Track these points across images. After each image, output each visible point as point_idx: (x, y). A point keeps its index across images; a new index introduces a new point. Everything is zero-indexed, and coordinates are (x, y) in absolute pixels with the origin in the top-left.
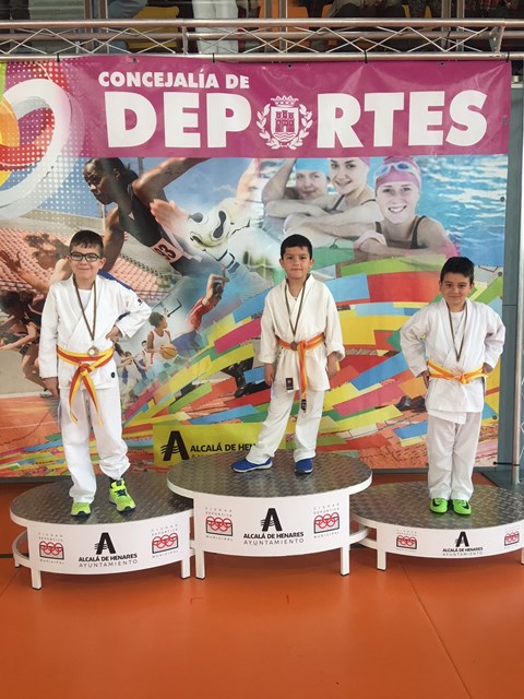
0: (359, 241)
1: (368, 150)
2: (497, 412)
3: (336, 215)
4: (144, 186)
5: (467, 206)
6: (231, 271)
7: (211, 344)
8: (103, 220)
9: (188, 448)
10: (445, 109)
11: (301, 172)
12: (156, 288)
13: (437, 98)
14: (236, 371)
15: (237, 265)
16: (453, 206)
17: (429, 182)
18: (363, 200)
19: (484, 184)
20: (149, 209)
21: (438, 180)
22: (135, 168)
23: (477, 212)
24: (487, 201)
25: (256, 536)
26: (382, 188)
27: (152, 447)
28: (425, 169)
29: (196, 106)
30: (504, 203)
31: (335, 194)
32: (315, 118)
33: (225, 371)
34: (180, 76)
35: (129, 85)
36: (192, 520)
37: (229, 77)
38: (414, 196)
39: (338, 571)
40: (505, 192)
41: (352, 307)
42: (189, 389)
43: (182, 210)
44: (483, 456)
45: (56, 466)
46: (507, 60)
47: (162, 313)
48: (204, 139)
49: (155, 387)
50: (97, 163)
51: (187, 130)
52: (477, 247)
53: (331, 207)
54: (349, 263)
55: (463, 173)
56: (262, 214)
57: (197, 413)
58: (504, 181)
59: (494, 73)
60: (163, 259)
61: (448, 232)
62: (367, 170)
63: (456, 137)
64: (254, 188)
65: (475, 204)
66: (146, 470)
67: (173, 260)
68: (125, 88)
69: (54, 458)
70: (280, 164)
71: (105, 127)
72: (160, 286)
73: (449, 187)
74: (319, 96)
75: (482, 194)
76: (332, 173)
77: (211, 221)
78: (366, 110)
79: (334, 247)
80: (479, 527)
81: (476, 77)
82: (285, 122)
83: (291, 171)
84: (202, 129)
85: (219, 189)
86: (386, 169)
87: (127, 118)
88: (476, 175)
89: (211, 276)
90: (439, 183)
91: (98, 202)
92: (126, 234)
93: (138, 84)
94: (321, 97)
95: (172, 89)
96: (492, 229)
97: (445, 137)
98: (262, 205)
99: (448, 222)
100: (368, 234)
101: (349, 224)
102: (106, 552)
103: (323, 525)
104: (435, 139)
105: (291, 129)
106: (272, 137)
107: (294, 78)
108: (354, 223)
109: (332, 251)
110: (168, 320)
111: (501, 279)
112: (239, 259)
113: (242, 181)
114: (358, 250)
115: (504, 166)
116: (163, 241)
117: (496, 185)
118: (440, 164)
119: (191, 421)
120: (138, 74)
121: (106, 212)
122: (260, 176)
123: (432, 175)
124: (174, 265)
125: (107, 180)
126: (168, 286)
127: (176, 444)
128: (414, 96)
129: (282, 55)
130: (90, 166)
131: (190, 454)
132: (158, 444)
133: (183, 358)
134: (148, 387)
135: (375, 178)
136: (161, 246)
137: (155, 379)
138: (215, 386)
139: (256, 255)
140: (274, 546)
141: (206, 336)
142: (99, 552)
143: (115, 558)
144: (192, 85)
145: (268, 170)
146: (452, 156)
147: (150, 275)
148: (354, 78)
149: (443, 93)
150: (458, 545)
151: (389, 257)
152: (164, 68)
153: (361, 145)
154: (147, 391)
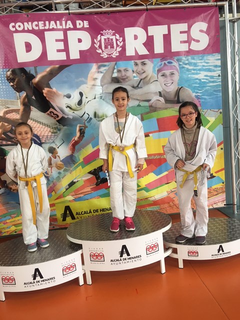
0: (151, 102)
1: (152, 55)
2: (224, 180)
3: (139, 90)
4: (39, 81)
5: (202, 80)
6: (88, 122)
7: (82, 160)
8: (19, 101)
9: (75, 214)
10: (188, 32)
11: (119, 69)
12: (50, 134)
13: (184, 26)
14: (96, 173)
15: (91, 119)
16: (195, 81)
17: (183, 69)
18: (152, 81)
19: (210, 69)
20: (43, 93)
21: (187, 68)
22: (33, 72)
23: (208, 83)
24: (212, 77)
25: (117, 260)
26: (160, 74)
27: (56, 215)
28: (181, 63)
29: (63, 38)
30: (220, 78)
31: (137, 79)
32: (124, 40)
33: (90, 173)
34: (52, 23)
35: (26, 29)
36: (82, 255)
37: (78, 22)
38: (176, 77)
39: (160, 272)
40: (220, 72)
41: (150, 135)
42: (72, 184)
43: (60, 93)
44: (219, 202)
45: (7, 230)
46: (216, 6)
47: (54, 146)
48: (68, 55)
49: (55, 185)
50: (12, 71)
51: (59, 51)
52: (209, 100)
53: (136, 85)
54: (147, 113)
55: (200, 64)
56: (102, 92)
57: (77, 196)
58: (219, 66)
59: (211, 13)
60: (52, 119)
61: (194, 94)
62: (152, 65)
63: (195, 46)
64: (96, 79)
65: (206, 79)
66: (54, 227)
67: (58, 119)
68: (24, 31)
69: (5, 226)
70: (108, 66)
71: (15, 52)
72: (52, 133)
73: (193, 71)
74: (125, 29)
75: (209, 74)
76: (135, 68)
77: (76, 97)
78: (149, 35)
79: (139, 106)
80: (228, 241)
81: (202, 15)
82: (109, 43)
83: (114, 69)
84: (66, 50)
85: (78, 80)
86: (161, 64)
87: (26, 46)
88: (206, 64)
89: (78, 125)
90: (188, 70)
91: (15, 91)
92: (32, 107)
93: (30, 29)
94: (126, 29)
95: (49, 30)
96: (215, 91)
97: (189, 46)
98: (101, 87)
99: (194, 89)
100: (155, 98)
101: (146, 93)
102: (38, 278)
103: (151, 250)
104: (184, 48)
105: (112, 47)
106: (103, 52)
107: (111, 21)
108: (148, 93)
109: (138, 108)
110: (58, 150)
111: (221, 115)
112: (92, 116)
113: (90, 75)
114: (151, 106)
115: (219, 59)
116: (51, 110)
117: (215, 69)
118: (188, 60)
119: (75, 200)
120: (30, 23)
121: (20, 96)
122: (98, 72)
123: (184, 66)
124: (58, 121)
125: (19, 80)
126: (57, 132)
127: (68, 212)
128: (172, 26)
129: (104, 9)
130: (9, 73)
131: (76, 217)
132: (59, 213)
133: (67, 168)
134: (51, 185)
135: (156, 69)
136: (50, 112)
137: (55, 181)
138: (86, 181)
139: (100, 113)
140: (127, 264)
141: (78, 156)
142: (34, 279)
143: (43, 281)
144: (59, 27)
145: (102, 69)
146: (193, 56)
147: (47, 128)
148: (142, 19)
149: (187, 24)
150: (219, 252)
151: (166, 109)
152: (44, 19)
153: (148, 53)
154: (51, 187)
